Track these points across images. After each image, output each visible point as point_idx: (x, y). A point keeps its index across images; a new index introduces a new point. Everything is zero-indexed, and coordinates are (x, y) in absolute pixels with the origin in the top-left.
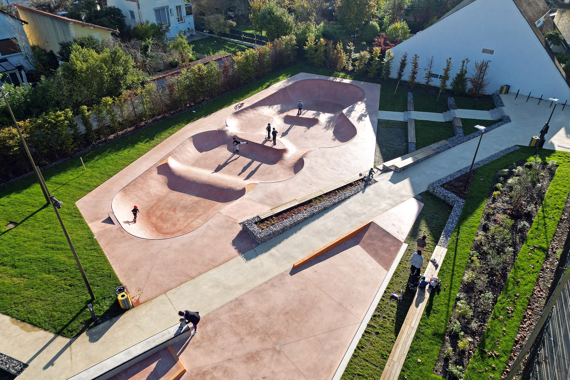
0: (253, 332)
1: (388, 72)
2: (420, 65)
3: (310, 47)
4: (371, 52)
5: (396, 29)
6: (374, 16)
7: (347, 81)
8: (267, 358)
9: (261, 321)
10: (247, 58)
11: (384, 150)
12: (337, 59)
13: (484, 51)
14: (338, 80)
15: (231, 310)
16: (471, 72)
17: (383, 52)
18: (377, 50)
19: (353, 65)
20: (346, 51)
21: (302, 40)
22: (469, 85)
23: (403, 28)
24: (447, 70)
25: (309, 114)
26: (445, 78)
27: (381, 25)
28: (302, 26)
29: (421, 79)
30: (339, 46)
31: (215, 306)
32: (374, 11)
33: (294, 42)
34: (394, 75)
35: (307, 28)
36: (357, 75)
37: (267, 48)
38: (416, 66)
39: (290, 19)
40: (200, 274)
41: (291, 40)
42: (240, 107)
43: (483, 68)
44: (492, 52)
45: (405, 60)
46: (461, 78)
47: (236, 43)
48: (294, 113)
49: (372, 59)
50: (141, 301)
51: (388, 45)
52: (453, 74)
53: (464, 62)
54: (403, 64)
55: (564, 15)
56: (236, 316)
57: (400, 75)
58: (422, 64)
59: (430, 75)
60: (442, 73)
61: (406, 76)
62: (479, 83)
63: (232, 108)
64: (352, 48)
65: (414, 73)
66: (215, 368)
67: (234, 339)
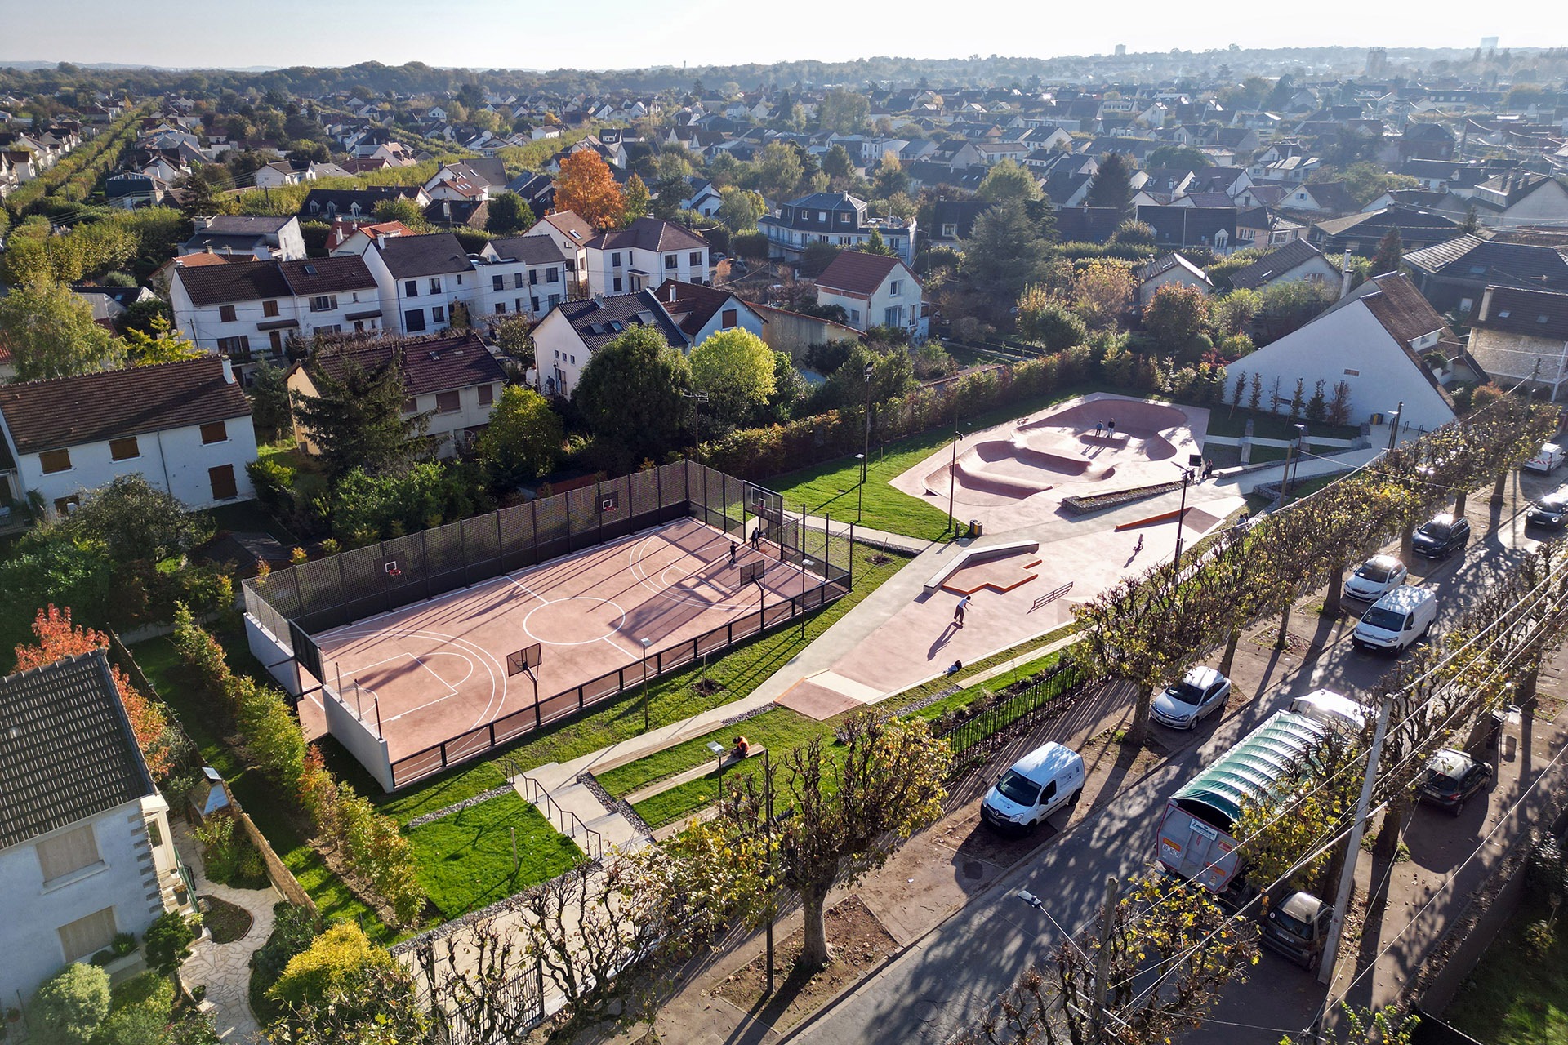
1: (1221, 395)
2: (1263, 387)
3: (1110, 362)
4: (1196, 370)
5: (1234, 344)
6: (1203, 326)
7: (1165, 404)
10: (1029, 369)
12: (1151, 377)
13: (1347, 372)
14: (1151, 402)
16: (1329, 396)
17: (1213, 370)
18: (1206, 366)
19: (1172, 385)
20: (1162, 367)
21: (1099, 351)
22: (1328, 412)
23: (1244, 342)
24: (1299, 393)
25: (1118, 436)
26: (1297, 403)
27: (1214, 338)
28: (1096, 335)
29: (1265, 404)
30: (1153, 360)
32: (1205, 319)
33: (1087, 354)
34: (1228, 398)
35: (1106, 338)
36: (1177, 397)
37: (1054, 359)
38: (1257, 387)
39: (1081, 326)
41: (1084, 351)
43: (1342, 390)
44: (1357, 374)
45: (1242, 380)
46: (1317, 401)
47: (992, 355)
48: (1091, 433)
49: (1198, 377)
51: (1221, 362)
52: (1306, 398)
53: (1318, 384)
54: (1241, 385)
55: (1481, 335)
57: (1237, 399)
58: (1266, 385)
59: (1277, 400)
60: (1292, 397)
61: (1245, 402)
62: (1339, 408)
63: (1015, 424)
64: (1171, 364)
65: (1256, 396)
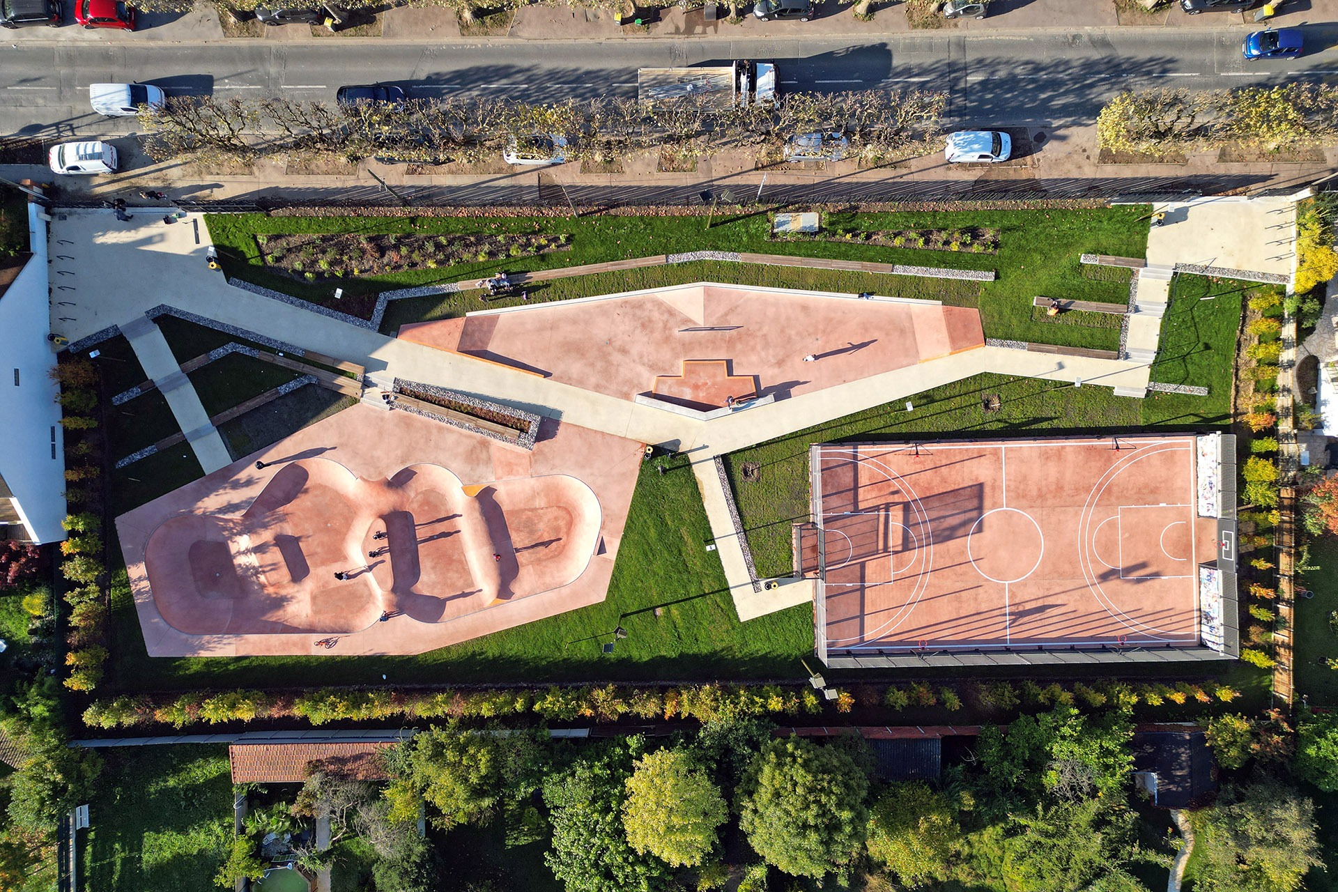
0: (609, 363)
8: (617, 344)
9: (600, 365)
11: (309, 414)
15: (606, 388)
31: (610, 398)
40: (596, 431)
42: (327, 642)
50: (640, 445)
56: (607, 381)
66: (644, 364)
67: (621, 369)
